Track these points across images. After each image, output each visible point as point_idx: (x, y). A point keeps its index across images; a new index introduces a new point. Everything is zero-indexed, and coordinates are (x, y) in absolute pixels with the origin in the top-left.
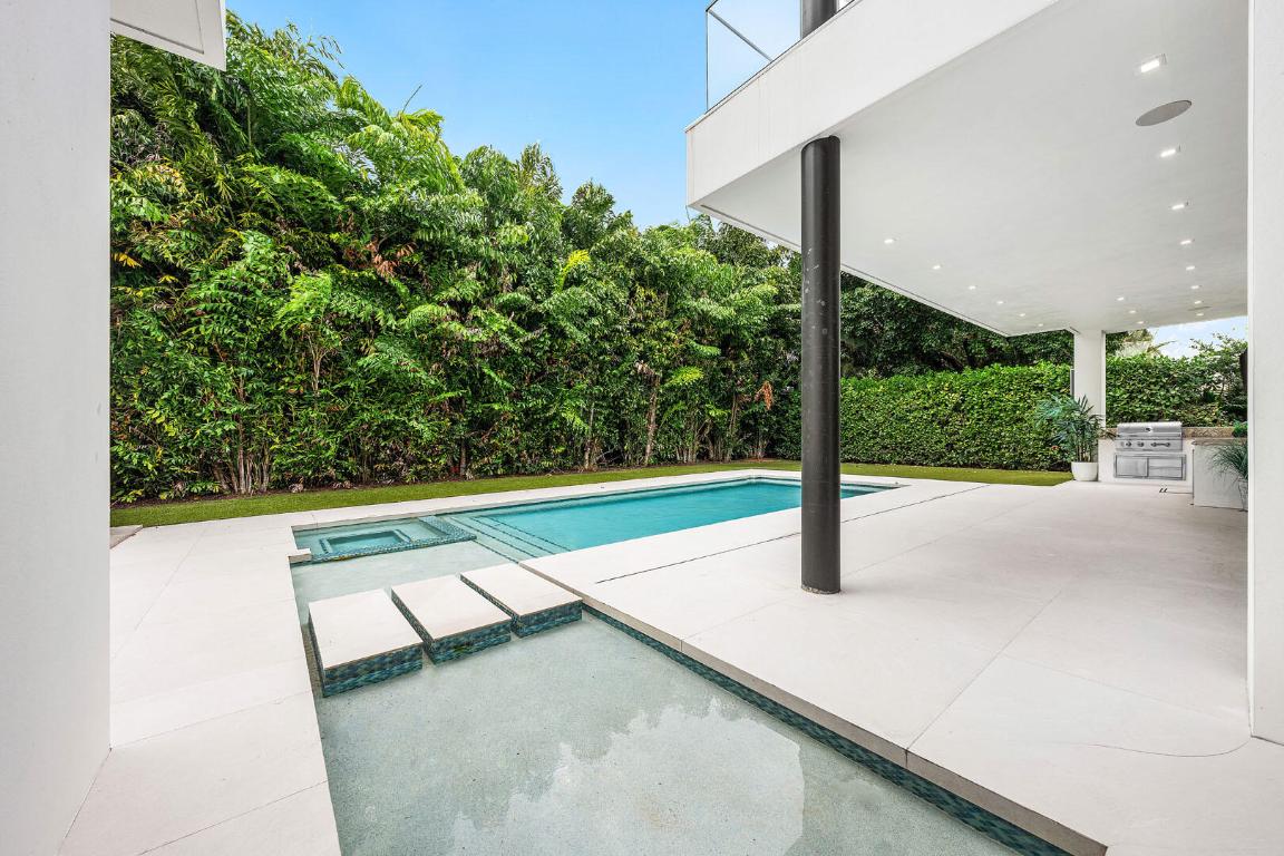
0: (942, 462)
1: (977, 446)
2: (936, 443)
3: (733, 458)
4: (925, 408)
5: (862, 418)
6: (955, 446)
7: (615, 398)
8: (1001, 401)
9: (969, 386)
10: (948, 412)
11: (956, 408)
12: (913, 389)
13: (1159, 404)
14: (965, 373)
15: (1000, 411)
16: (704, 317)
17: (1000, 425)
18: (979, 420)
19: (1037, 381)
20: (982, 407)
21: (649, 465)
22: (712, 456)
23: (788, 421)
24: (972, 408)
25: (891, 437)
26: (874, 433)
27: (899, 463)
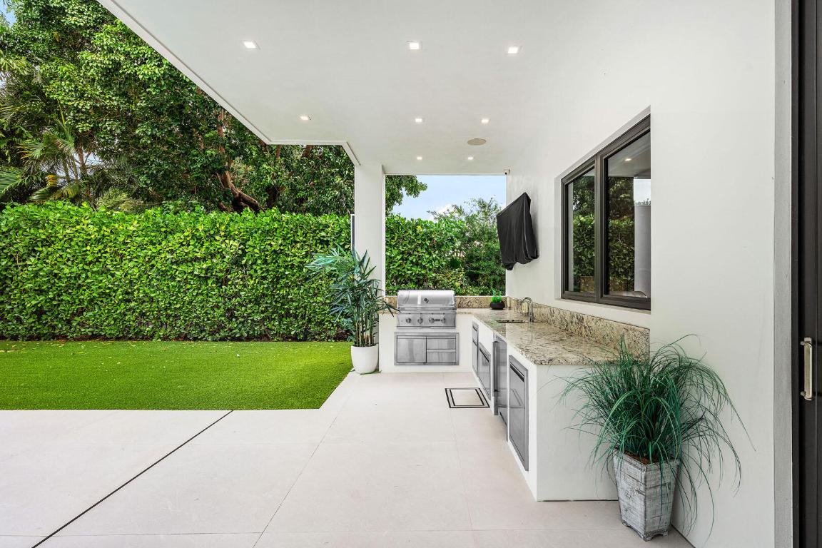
0: (222, 334)
1: (263, 312)
2: (212, 309)
4: (196, 259)
5: (106, 271)
6: (237, 313)
8: (287, 255)
9: (250, 233)
10: (224, 266)
11: (236, 262)
13: (424, 267)
14: (244, 215)
15: (286, 267)
17: (287, 286)
18: (265, 278)
19: (323, 234)
20: (265, 262)
24: (254, 263)
25: (152, 300)
27: (165, 338)
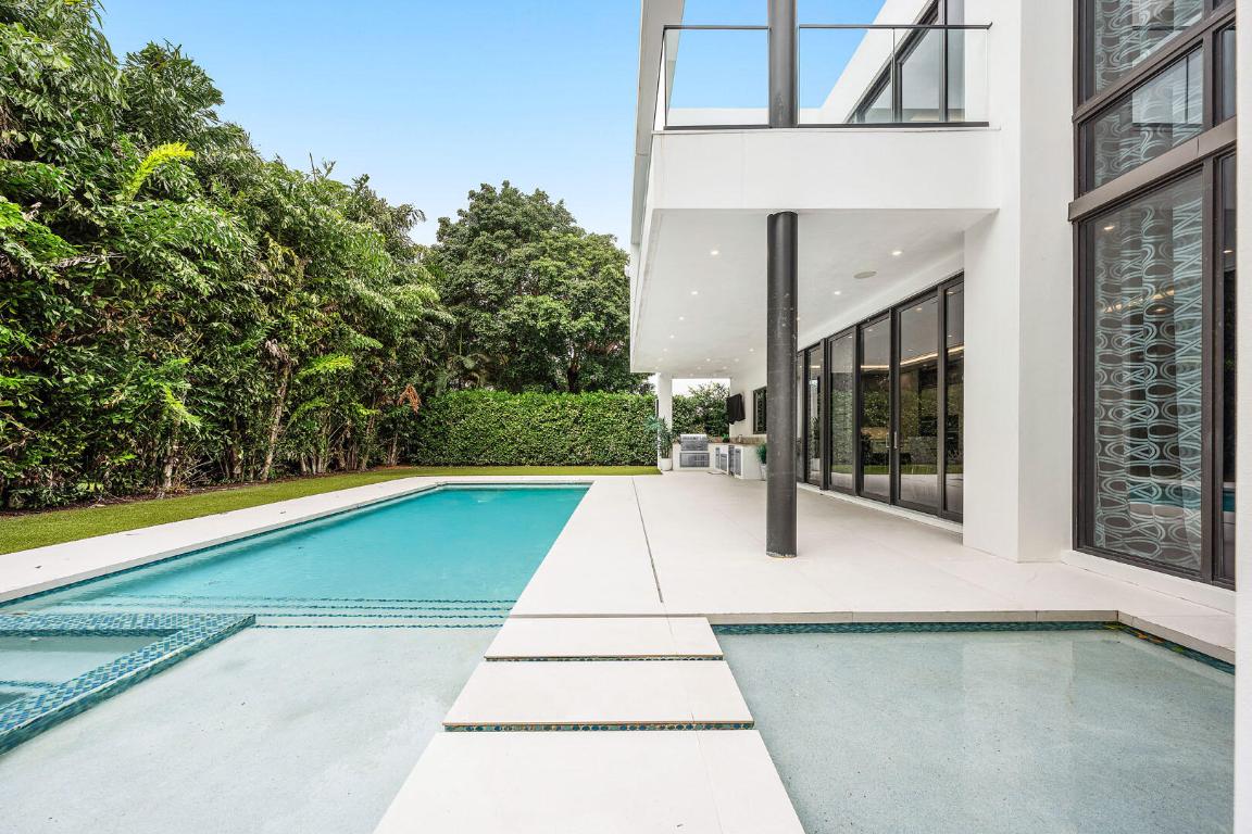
0: (565, 462)
2: (561, 447)
3: (369, 466)
4: (554, 420)
6: (575, 450)
7: (227, 386)
8: (605, 417)
9: (585, 405)
10: (570, 424)
11: (576, 421)
12: (544, 403)
14: (581, 394)
15: (604, 424)
16: (357, 301)
18: (591, 430)
21: (269, 480)
22: (343, 464)
23: (425, 427)
24: (587, 421)
25: (527, 443)
26: (513, 439)
